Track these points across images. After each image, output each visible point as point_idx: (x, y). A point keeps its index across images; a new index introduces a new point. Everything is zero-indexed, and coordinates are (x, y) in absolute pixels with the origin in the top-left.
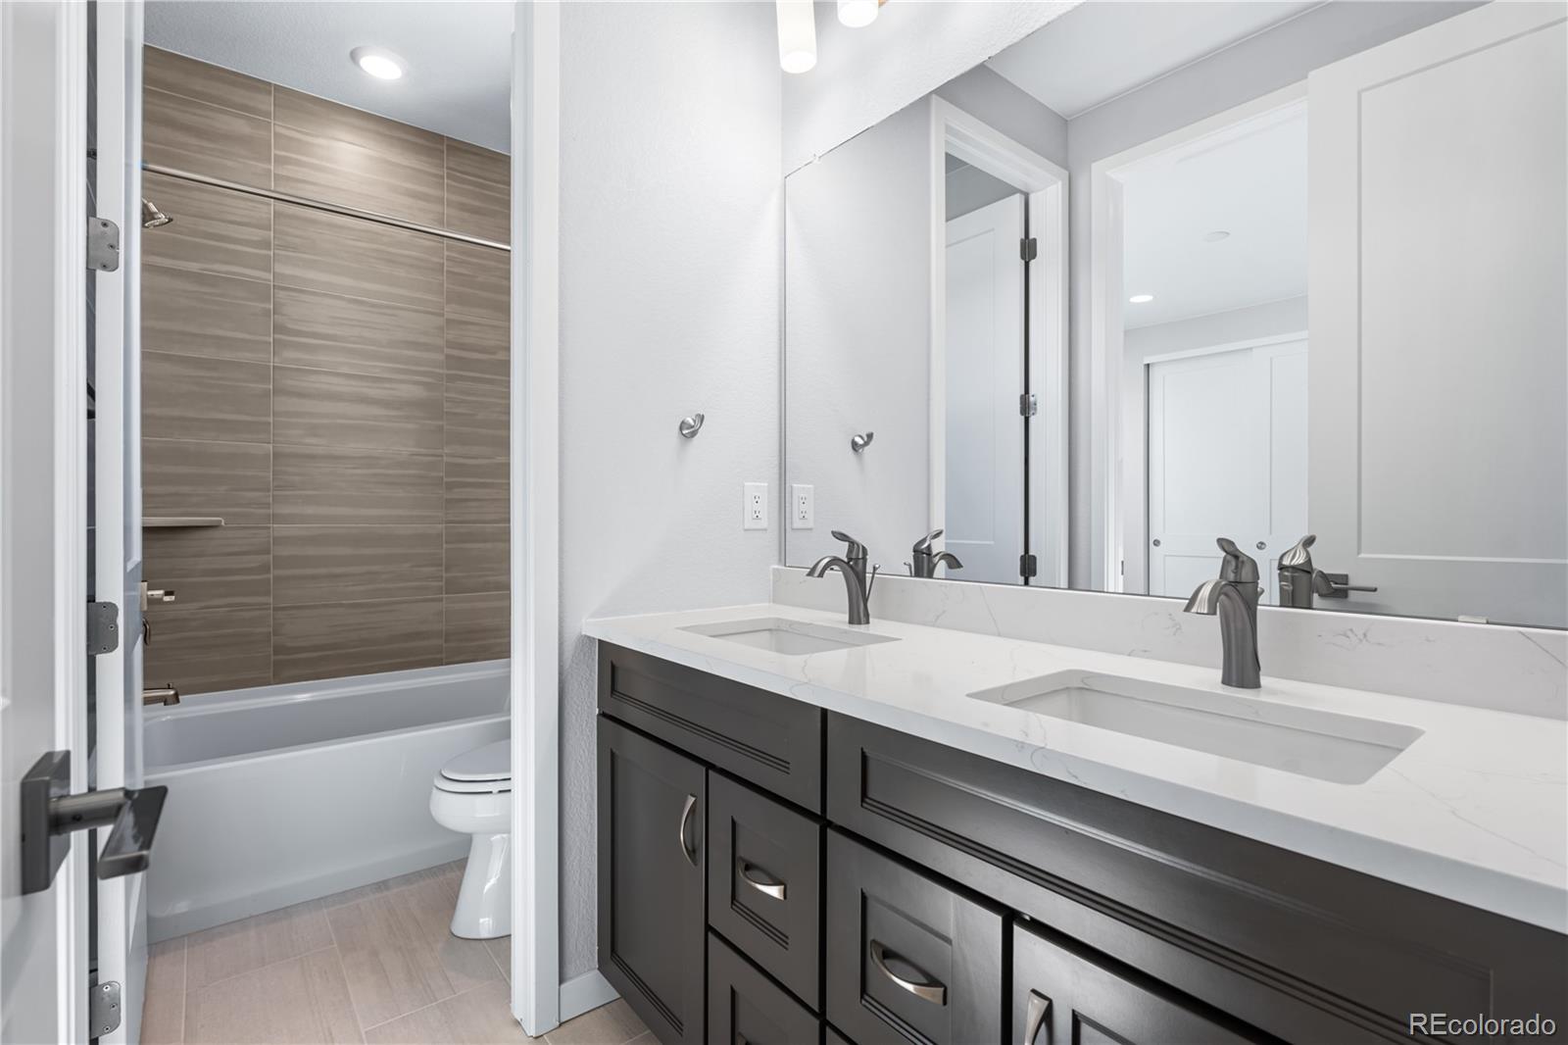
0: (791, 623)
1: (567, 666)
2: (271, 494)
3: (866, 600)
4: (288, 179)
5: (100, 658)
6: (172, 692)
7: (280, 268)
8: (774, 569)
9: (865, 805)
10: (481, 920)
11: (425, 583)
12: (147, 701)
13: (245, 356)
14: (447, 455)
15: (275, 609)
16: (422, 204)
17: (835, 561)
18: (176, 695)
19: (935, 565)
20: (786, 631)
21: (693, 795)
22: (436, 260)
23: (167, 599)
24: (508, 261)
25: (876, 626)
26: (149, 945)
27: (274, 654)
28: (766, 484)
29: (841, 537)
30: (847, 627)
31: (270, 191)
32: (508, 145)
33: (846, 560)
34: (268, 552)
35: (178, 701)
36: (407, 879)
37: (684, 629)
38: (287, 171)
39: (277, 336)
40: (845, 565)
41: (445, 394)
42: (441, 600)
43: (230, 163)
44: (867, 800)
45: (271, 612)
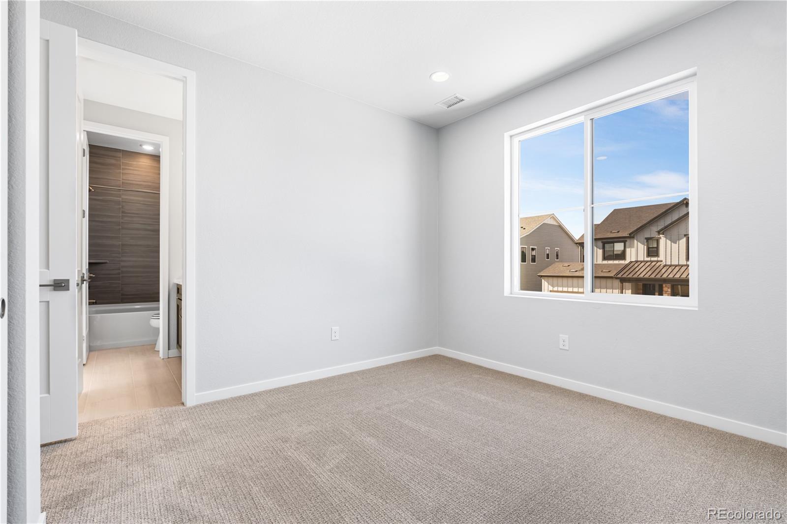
2: (121, 255)
4: (126, 174)
6: (96, 302)
7: (123, 197)
13: (114, 220)
15: (122, 284)
27: (121, 296)
34: (119, 269)
38: (126, 171)
39: (123, 214)
45: (120, 285)
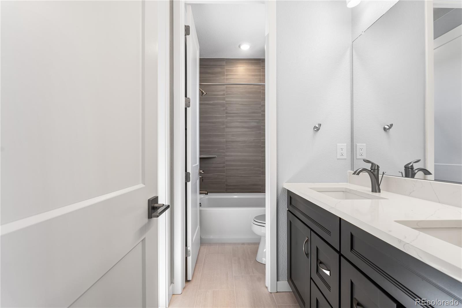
0: (350, 190)
1: (279, 196)
2: (225, 150)
3: (379, 185)
4: (228, 79)
5: (188, 183)
6: (207, 192)
7: (227, 99)
8: (349, 172)
9: (352, 251)
10: (263, 259)
11: (257, 172)
12: (200, 193)
13: (220, 120)
14: (262, 139)
15: (226, 176)
16: (256, 77)
17: (364, 170)
18: (207, 193)
19: (415, 173)
20: (349, 192)
21: (307, 237)
22: (259, 90)
23: (203, 172)
24: (265, 87)
25: (383, 193)
26: (201, 243)
27: (226, 186)
28: (346, 144)
29: (368, 162)
30: (371, 193)
31: (225, 83)
32: (265, 57)
33: (370, 170)
34: (224, 163)
35: (208, 194)
36: (249, 244)
37: (311, 188)
38: (229, 77)
39: (226, 115)
40: (369, 172)
41: (262, 124)
42: (261, 176)
43: (217, 78)
44: (352, 250)
45: (225, 177)
